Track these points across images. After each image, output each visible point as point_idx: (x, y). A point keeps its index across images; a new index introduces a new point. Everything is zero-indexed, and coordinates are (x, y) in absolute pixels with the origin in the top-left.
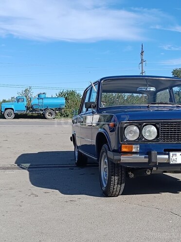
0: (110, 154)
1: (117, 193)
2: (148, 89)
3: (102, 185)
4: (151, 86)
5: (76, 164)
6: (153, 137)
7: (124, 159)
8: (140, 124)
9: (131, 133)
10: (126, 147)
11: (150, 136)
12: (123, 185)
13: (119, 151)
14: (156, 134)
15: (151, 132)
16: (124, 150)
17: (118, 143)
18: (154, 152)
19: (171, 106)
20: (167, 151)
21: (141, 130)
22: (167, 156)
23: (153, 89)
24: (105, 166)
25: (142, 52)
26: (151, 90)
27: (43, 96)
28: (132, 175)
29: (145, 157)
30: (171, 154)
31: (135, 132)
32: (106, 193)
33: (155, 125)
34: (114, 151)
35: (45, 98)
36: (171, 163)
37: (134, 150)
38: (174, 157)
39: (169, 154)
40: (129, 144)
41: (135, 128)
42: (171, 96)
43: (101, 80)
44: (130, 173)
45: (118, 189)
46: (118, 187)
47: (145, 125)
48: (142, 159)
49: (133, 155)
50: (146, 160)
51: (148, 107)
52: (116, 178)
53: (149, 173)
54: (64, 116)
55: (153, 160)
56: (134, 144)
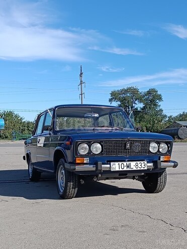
0: (67, 166)
1: (72, 196)
2: (93, 116)
3: (59, 191)
4: (95, 113)
5: (30, 179)
6: (99, 151)
7: (78, 168)
8: (90, 142)
9: (83, 149)
10: (79, 160)
11: (97, 151)
12: (76, 189)
13: (74, 163)
14: (101, 150)
15: (97, 148)
16: (78, 162)
17: (74, 157)
18: (99, 163)
19: (110, 128)
20: (109, 162)
21: (90, 147)
22: (108, 166)
23: (97, 115)
24: (62, 176)
25: (81, 74)
26: (95, 116)
28: (83, 182)
29: (93, 167)
30: (112, 163)
31: (86, 148)
32: (63, 197)
33: (100, 143)
34: (70, 163)
36: (112, 170)
37: (85, 162)
38: (114, 166)
39: (110, 164)
40: (81, 157)
41: (86, 145)
42: (110, 120)
43: (56, 107)
44: (81, 180)
45: (73, 192)
46: (73, 191)
47: (93, 143)
48: (91, 168)
49: (85, 166)
50: (94, 169)
51: (94, 129)
52: (72, 183)
53: (95, 180)
54: (3, 138)
55: (99, 168)
56: (85, 157)
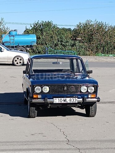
1: (34, 116)
6: (48, 91)
7: (34, 101)
17: (32, 94)
18: (46, 98)
22: (52, 100)
27: (14, 33)
28: (41, 108)
29: (43, 100)
33: (48, 86)
35: (16, 35)
36: (54, 103)
38: (56, 100)
40: (36, 94)
41: (40, 88)
47: (44, 86)
54: (36, 53)
55: (46, 101)
56: (39, 95)
